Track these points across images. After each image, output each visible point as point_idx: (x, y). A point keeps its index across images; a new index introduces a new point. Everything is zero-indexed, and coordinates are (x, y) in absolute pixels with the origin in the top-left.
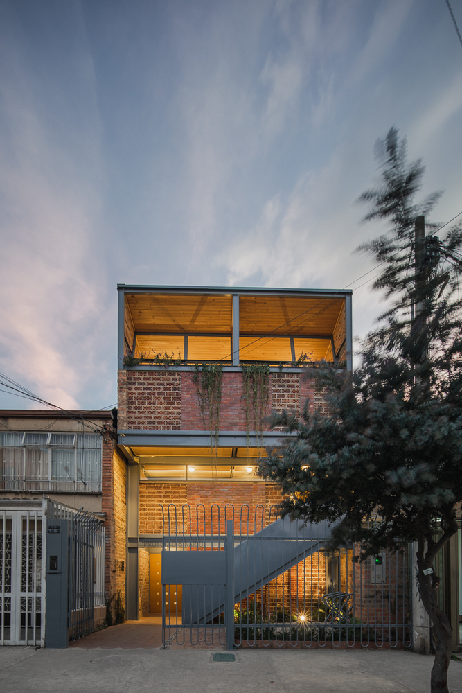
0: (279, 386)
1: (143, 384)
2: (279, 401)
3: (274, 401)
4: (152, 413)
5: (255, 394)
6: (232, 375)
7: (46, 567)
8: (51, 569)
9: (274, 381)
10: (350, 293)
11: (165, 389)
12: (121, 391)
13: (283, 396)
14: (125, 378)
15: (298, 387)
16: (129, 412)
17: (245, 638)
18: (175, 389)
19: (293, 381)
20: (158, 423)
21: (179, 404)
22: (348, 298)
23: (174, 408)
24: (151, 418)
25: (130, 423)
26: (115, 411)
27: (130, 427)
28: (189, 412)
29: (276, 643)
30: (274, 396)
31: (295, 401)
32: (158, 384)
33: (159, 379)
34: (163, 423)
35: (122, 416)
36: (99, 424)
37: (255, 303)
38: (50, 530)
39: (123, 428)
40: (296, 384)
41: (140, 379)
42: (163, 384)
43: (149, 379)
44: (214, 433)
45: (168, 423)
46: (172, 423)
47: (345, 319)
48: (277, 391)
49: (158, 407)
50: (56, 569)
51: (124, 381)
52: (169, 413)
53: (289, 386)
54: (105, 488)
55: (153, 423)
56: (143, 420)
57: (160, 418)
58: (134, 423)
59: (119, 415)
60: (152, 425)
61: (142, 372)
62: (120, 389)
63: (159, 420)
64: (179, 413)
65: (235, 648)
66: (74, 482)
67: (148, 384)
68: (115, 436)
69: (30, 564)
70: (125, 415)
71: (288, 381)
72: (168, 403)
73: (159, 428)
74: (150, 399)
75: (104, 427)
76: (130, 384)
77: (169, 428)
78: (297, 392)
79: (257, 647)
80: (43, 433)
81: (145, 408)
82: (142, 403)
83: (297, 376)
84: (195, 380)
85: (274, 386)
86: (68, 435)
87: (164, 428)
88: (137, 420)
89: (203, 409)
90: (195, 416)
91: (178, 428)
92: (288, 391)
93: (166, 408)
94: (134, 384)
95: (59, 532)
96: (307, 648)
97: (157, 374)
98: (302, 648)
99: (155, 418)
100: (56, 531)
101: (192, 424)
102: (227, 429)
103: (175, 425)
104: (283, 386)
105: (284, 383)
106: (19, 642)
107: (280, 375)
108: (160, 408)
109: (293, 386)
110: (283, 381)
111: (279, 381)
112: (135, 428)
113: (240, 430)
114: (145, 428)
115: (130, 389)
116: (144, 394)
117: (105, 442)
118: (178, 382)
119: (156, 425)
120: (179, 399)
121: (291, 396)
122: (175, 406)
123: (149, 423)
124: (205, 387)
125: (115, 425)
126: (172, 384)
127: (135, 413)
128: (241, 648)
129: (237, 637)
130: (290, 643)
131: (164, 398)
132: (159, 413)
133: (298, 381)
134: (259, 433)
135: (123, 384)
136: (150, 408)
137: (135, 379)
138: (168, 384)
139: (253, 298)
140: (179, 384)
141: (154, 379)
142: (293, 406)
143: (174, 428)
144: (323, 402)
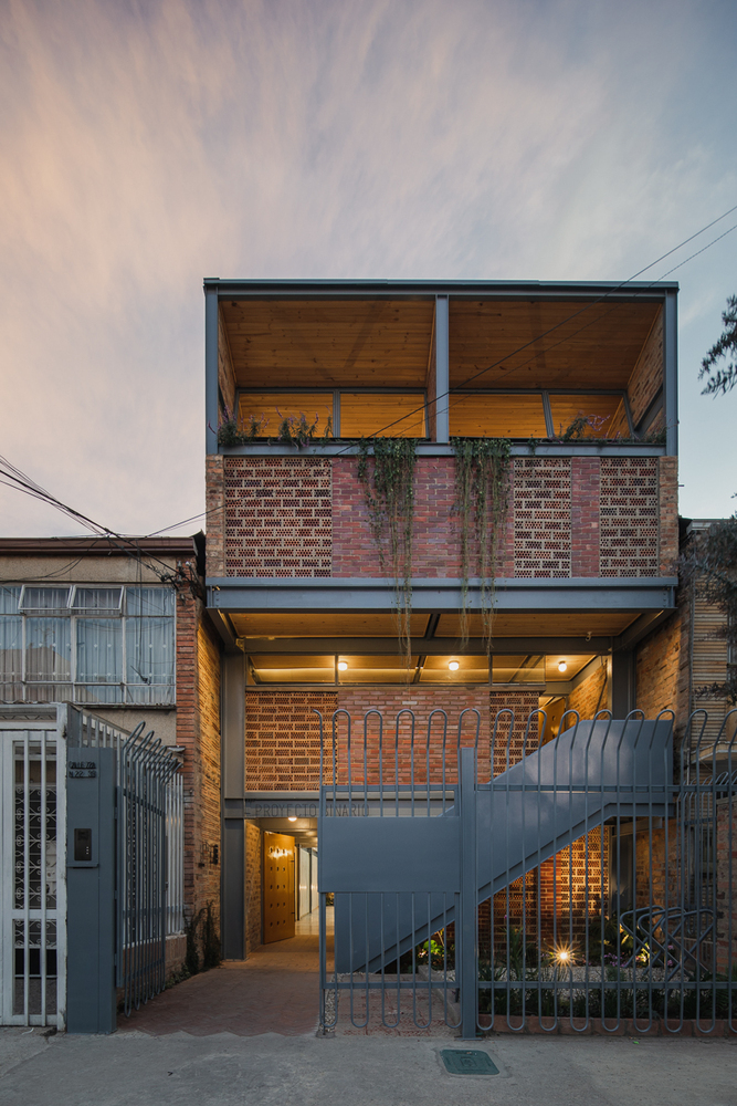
0: (530, 484)
1: (257, 483)
2: (528, 515)
3: (519, 515)
4: (274, 542)
5: (481, 500)
6: (436, 463)
7: (67, 854)
8: (77, 859)
9: (518, 474)
10: (673, 290)
11: (301, 493)
12: (212, 498)
13: (537, 505)
14: (221, 471)
15: (567, 485)
16: (229, 542)
17: (500, 1011)
18: (319, 493)
19: (558, 474)
20: (287, 563)
21: (327, 523)
22: (669, 300)
23: (317, 532)
24: (271, 552)
25: (230, 563)
26: (200, 539)
27: (231, 573)
28: (348, 541)
29: (569, 1022)
30: (519, 505)
31: (562, 515)
32: (287, 483)
33: (287, 473)
34: (296, 563)
35: (215, 549)
36: (169, 567)
37: (479, 314)
38: (74, 771)
39: (217, 574)
40: (563, 479)
41: (249, 473)
42: (295, 483)
43: (268, 474)
44: (401, 582)
45: (306, 563)
46: (314, 564)
47: (663, 345)
48: (525, 495)
49: (286, 531)
50: (89, 858)
51: (219, 477)
52: (307, 543)
53: (548, 484)
54: (182, 697)
55: (276, 563)
56: (257, 557)
57: (289, 553)
58: (238, 563)
59: (208, 548)
60: (274, 568)
61: (253, 459)
62: (211, 494)
63: (288, 558)
64: (327, 543)
65: (480, 1035)
66: (122, 684)
67: (266, 484)
68: (201, 591)
69: (35, 849)
70: (220, 548)
71: (548, 474)
72: (306, 523)
73: (287, 573)
74: (270, 513)
75: (181, 572)
76: (230, 483)
77: (307, 573)
78: (566, 495)
79: (526, 1033)
80: (60, 586)
81: (261, 533)
82: (255, 523)
83: (566, 464)
84: (361, 474)
85: (519, 484)
86: (108, 590)
87: (299, 573)
88: (244, 558)
89: (377, 533)
90: (359, 547)
91: (325, 573)
92: (546, 495)
93: (302, 533)
94: (238, 483)
95: (93, 776)
96: (640, 1036)
97: (283, 462)
98: (628, 1034)
99: (282, 552)
100: (86, 773)
101: (354, 564)
102: (424, 573)
103: (320, 568)
104: (537, 484)
105: (538, 479)
106: (11, 1019)
107: (532, 461)
108: (289, 533)
109: (557, 484)
110: (538, 474)
111: (528, 473)
112: (241, 574)
113: (449, 575)
114: (260, 574)
115: (230, 493)
116: (257, 503)
117: (181, 602)
118: (327, 478)
119: (282, 568)
120: (328, 513)
121: (554, 505)
122: (321, 527)
123: (268, 563)
124: (383, 489)
125: (201, 569)
126: (315, 483)
127: (239, 543)
128: (492, 1033)
129: (483, 1006)
130: (601, 1022)
131: (299, 513)
132: (288, 543)
133: (566, 474)
134: (486, 582)
135: (217, 485)
136: (270, 533)
137: (241, 474)
138: (306, 483)
139: (476, 304)
140: (327, 483)
141: (278, 473)
142: (556, 526)
143: (319, 573)
144: (618, 517)
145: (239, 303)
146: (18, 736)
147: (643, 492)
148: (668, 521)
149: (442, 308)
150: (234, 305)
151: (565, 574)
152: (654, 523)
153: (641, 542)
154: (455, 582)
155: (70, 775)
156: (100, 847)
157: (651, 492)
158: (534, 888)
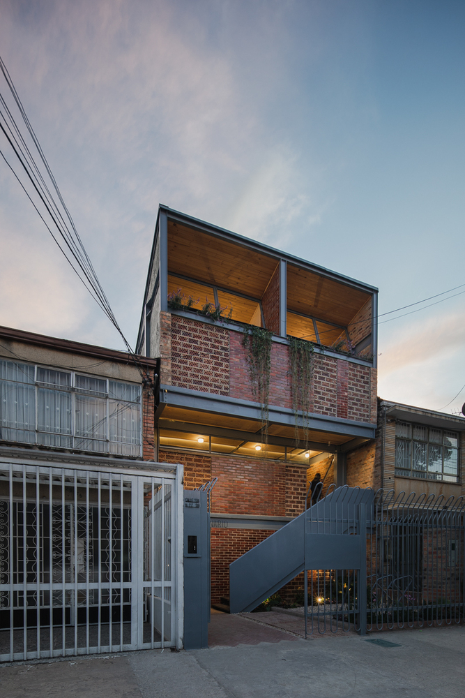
0: (320, 368)
2: (319, 383)
3: (316, 382)
4: (199, 371)
5: (300, 372)
6: (279, 346)
7: (184, 549)
8: (189, 552)
9: (315, 361)
10: (376, 291)
11: (213, 346)
12: (164, 337)
13: (323, 379)
14: (169, 322)
15: (335, 372)
16: (173, 365)
18: (223, 348)
19: (332, 366)
20: (205, 384)
21: (227, 366)
22: (375, 295)
24: (197, 376)
25: (173, 378)
26: (158, 361)
27: (174, 384)
28: (238, 378)
30: (316, 377)
31: (333, 386)
32: (205, 339)
33: (206, 333)
34: (210, 385)
35: (166, 367)
37: (297, 274)
38: (188, 503)
39: (166, 383)
40: (334, 369)
41: (185, 327)
42: (210, 340)
44: (263, 406)
45: (216, 386)
46: (220, 388)
48: (318, 373)
49: (206, 366)
50: (195, 552)
51: (168, 326)
52: (216, 375)
53: (328, 370)
54: (147, 454)
55: (199, 383)
56: (189, 377)
57: (207, 379)
58: (179, 379)
59: (162, 366)
60: (199, 386)
61: (188, 320)
63: (206, 381)
64: (227, 377)
66: (107, 441)
67: (195, 336)
68: (156, 389)
70: (169, 368)
71: (328, 365)
72: (216, 363)
73: (206, 390)
75: (148, 378)
76: (174, 330)
78: (334, 377)
81: (191, 364)
82: (188, 357)
83: (335, 361)
84: (244, 343)
85: (316, 367)
86: (100, 380)
87: (212, 391)
88: (182, 377)
89: (252, 378)
90: (244, 384)
91: (225, 394)
92: (327, 375)
93: (214, 369)
94: (178, 332)
95: (198, 507)
97: (204, 326)
99: (202, 377)
100: (194, 505)
101: (241, 392)
102: (275, 403)
103: (223, 390)
104: (323, 369)
105: (324, 366)
106: (142, 646)
107: (321, 356)
108: (207, 367)
109: (331, 370)
110: (324, 364)
111: (320, 362)
112: (180, 385)
113: (285, 407)
114: (191, 387)
115: (174, 337)
116: (189, 346)
117: (146, 395)
118: (227, 341)
119: (203, 386)
120: (227, 361)
121: (330, 380)
122: (223, 368)
123: (196, 382)
124: (256, 354)
125: (158, 379)
126: (221, 342)
127: (179, 367)
131: (212, 357)
132: (206, 373)
133: (335, 366)
134: (305, 414)
135: (167, 330)
136: (196, 365)
137: (181, 327)
138: (216, 341)
139: (297, 269)
140: (227, 344)
141: (201, 332)
142: (331, 391)
143: (222, 393)
144: (355, 392)
145: (178, 225)
147: (364, 382)
148: (373, 398)
149: (283, 266)
150: (175, 225)
151: (334, 415)
152: (368, 398)
153: (363, 406)
154: (289, 411)
157: (367, 383)
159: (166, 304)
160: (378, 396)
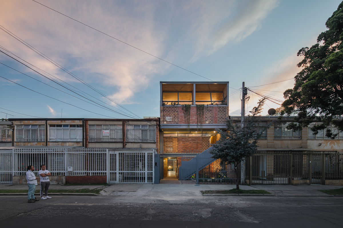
0: (207, 110)
1: (168, 110)
3: (206, 115)
5: (200, 113)
6: (193, 108)
10: (228, 82)
11: (174, 112)
13: (208, 113)
15: (213, 110)
16: (163, 119)
17: (201, 182)
18: (177, 112)
22: (228, 84)
23: (176, 117)
25: (164, 122)
26: (159, 119)
28: (181, 119)
29: (208, 183)
30: (206, 113)
31: (212, 115)
32: (172, 110)
33: (172, 109)
35: (161, 120)
36: (155, 123)
39: (162, 124)
41: (166, 109)
42: (173, 110)
43: (169, 109)
44: (188, 125)
47: (227, 90)
51: (162, 110)
52: (175, 119)
53: (210, 110)
54: (157, 141)
57: (172, 120)
61: (167, 107)
62: (161, 112)
64: (178, 119)
65: (199, 184)
67: (169, 110)
68: (159, 125)
69: (139, 163)
73: (172, 123)
74: (169, 115)
75: (157, 124)
76: (164, 110)
77: (175, 123)
78: (212, 112)
79: (204, 184)
80: (139, 125)
82: (167, 116)
84: (183, 109)
85: (206, 110)
86: (146, 126)
87: (174, 123)
89: (185, 117)
90: (183, 120)
91: (178, 123)
92: (210, 112)
93: (174, 117)
94: (165, 110)
95: (157, 157)
96: (216, 184)
98: (215, 184)
101: (182, 122)
102: (192, 123)
104: (208, 110)
109: (211, 110)
110: (209, 109)
111: (207, 109)
113: (195, 124)
114: (168, 123)
115: (164, 112)
116: (168, 113)
117: (157, 128)
120: (178, 115)
121: (211, 113)
124: (186, 111)
125: (159, 123)
126: (176, 110)
127: (165, 119)
128: (200, 184)
129: (199, 182)
130: (212, 183)
131: (174, 115)
133: (213, 109)
134: (201, 124)
137: (165, 109)
138: (175, 110)
140: (178, 110)
141: (171, 109)
142: (211, 116)
143: (176, 123)
144: (220, 115)
146: (148, 152)
147: (224, 111)
148: (227, 116)
149: (194, 85)
151: (212, 123)
152: (225, 116)
153: (223, 119)
154: (197, 124)
155: (155, 157)
156: (158, 164)
157: (225, 111)
158: (209, 168)
159: (161, 105)
160: (229, 115)
